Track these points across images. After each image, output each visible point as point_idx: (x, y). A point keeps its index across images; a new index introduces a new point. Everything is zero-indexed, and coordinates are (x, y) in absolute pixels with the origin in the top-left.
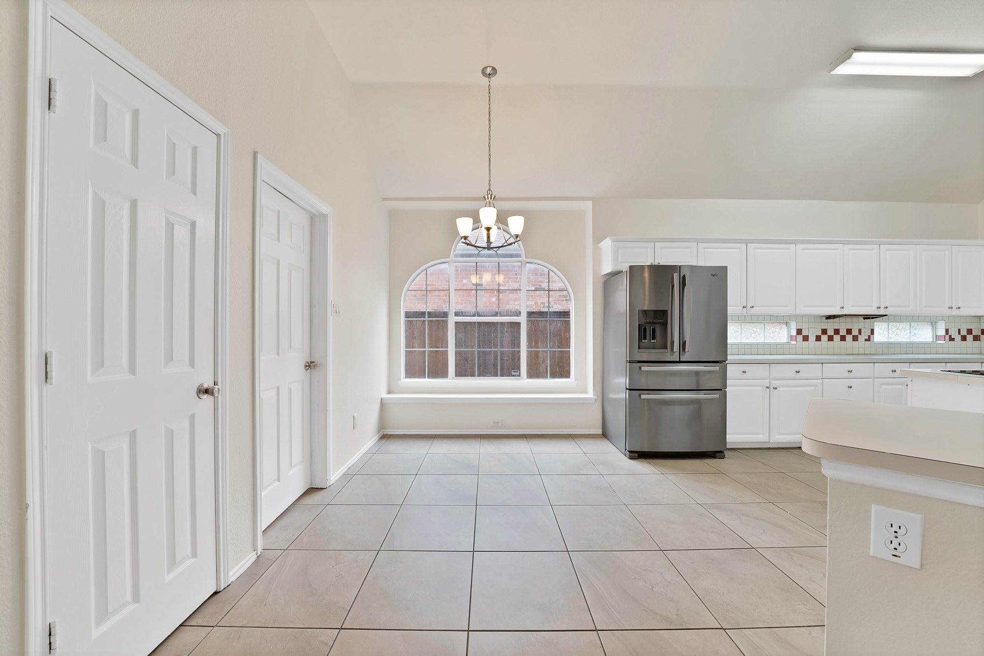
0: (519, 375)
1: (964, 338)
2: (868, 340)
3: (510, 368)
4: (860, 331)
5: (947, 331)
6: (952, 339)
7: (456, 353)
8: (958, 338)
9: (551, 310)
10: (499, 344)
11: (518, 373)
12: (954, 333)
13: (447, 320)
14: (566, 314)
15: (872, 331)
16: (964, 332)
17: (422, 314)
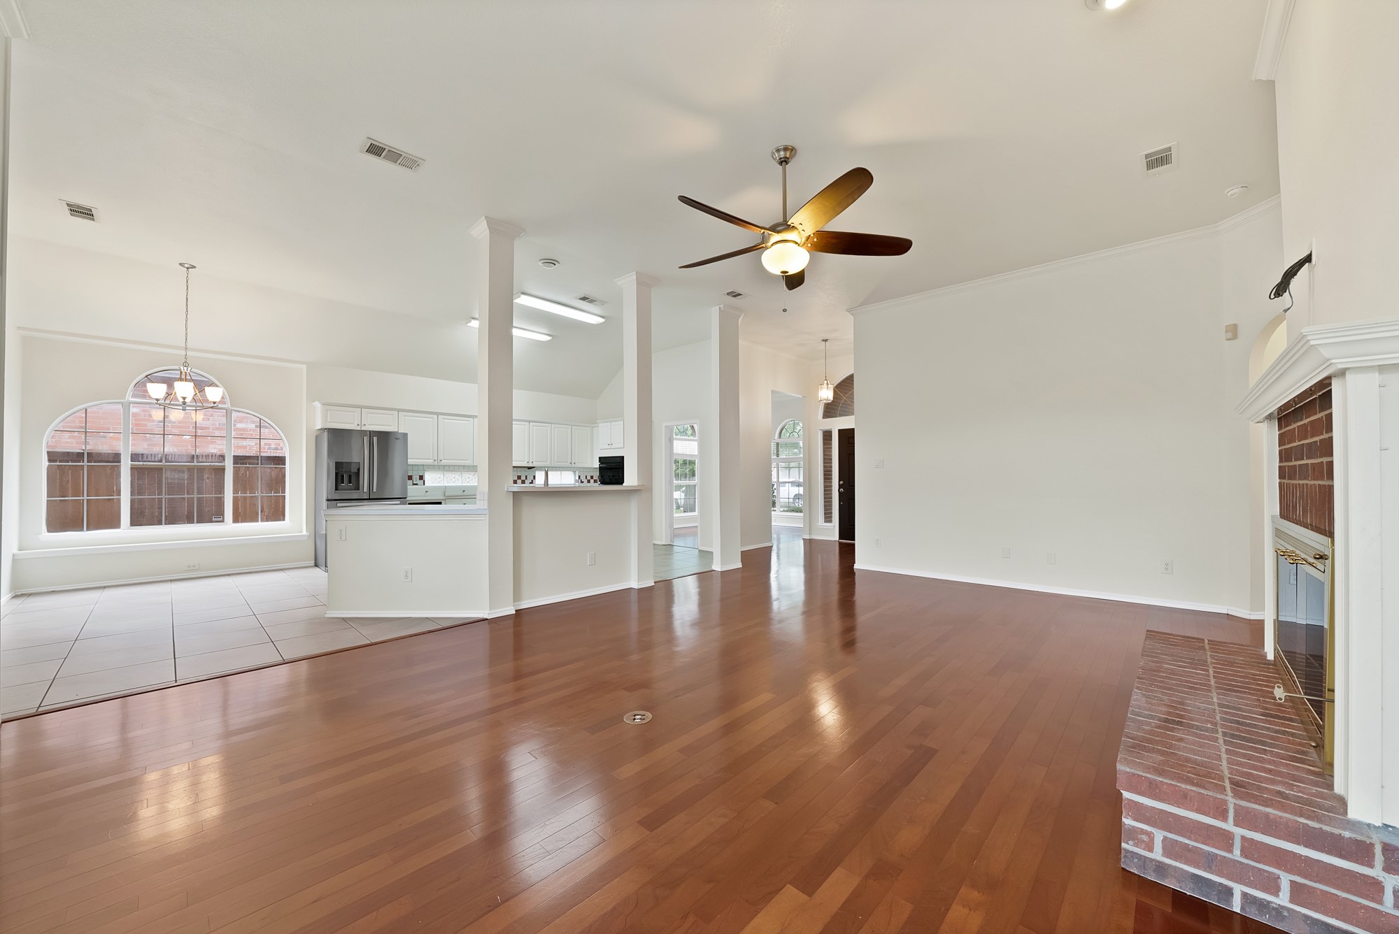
0: (223, 521)
1: (589, 481)
2: (532, 483)
3: (211, 513)
4: (526, 477)
5: (579, 477)
6: (582, 482)
7: (132, 502)
8: (586, 481)
9: (263, 454)
10: (196, 491)
11: (221, 519)
12: (583, 478)
13: (120, 466)
14: (280, 460)
15: (534, 477)
16: (589, 478)
17: (79, 456)
